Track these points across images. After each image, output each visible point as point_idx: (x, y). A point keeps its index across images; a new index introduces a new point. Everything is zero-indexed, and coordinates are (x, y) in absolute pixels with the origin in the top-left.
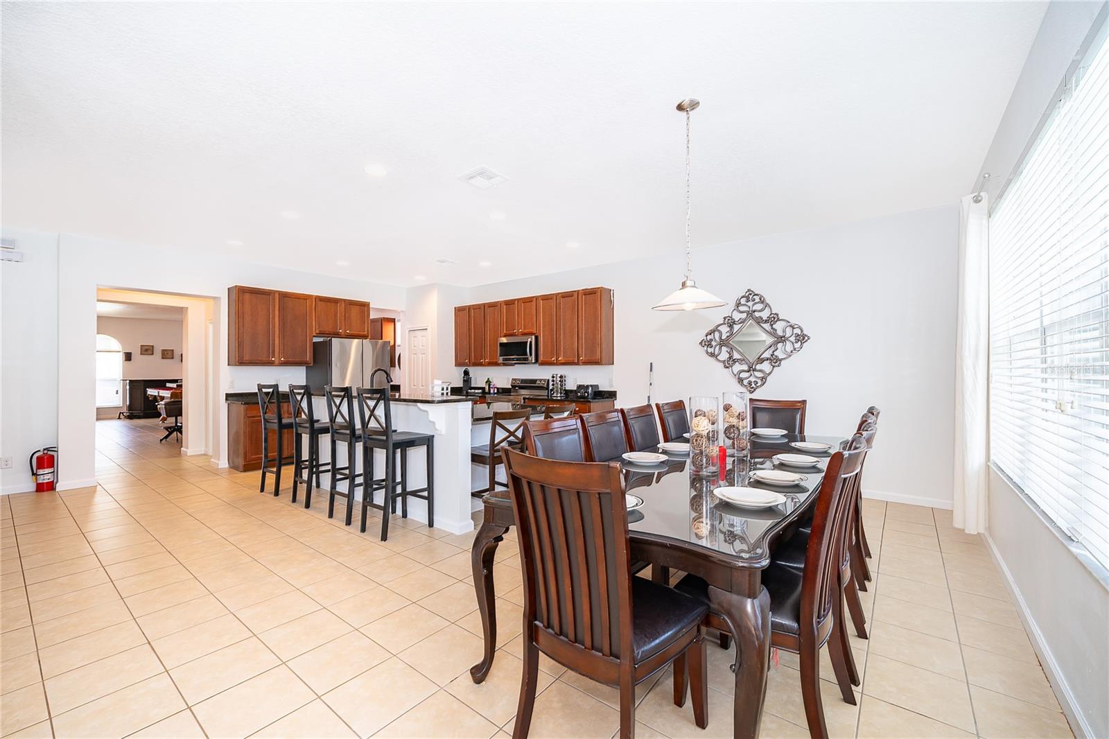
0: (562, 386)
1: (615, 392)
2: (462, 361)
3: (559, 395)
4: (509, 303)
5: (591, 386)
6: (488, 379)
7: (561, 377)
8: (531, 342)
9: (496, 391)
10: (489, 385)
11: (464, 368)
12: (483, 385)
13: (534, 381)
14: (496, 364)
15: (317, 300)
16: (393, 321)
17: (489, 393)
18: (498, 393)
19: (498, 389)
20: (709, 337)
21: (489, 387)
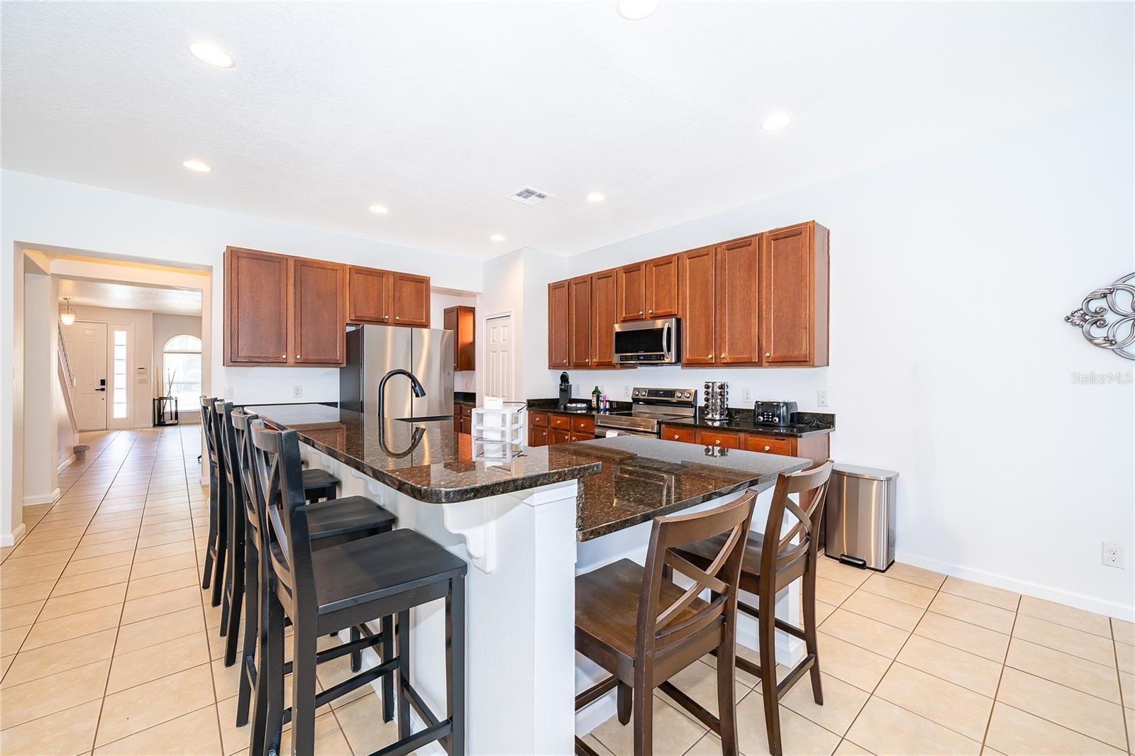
0: (723, 402)
1: (833, 416)
2: (558, 361)
3: (717, 417)
4: (631, 270)
5: (786, 404)
6: (597, 388)
7: (722, 387)
8: (669, 329)
9: (608, 407)
10: (598, 397)
11: (561, 372)
12: (588, 396)
13: (671, 393)
14: (609, 365)
15: (353, 272)
16: (471, 310)
17: (598, 409)
18: (611, 410)
19: (611, 403)
20: (1093, 306)
21: (598, 400)
